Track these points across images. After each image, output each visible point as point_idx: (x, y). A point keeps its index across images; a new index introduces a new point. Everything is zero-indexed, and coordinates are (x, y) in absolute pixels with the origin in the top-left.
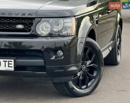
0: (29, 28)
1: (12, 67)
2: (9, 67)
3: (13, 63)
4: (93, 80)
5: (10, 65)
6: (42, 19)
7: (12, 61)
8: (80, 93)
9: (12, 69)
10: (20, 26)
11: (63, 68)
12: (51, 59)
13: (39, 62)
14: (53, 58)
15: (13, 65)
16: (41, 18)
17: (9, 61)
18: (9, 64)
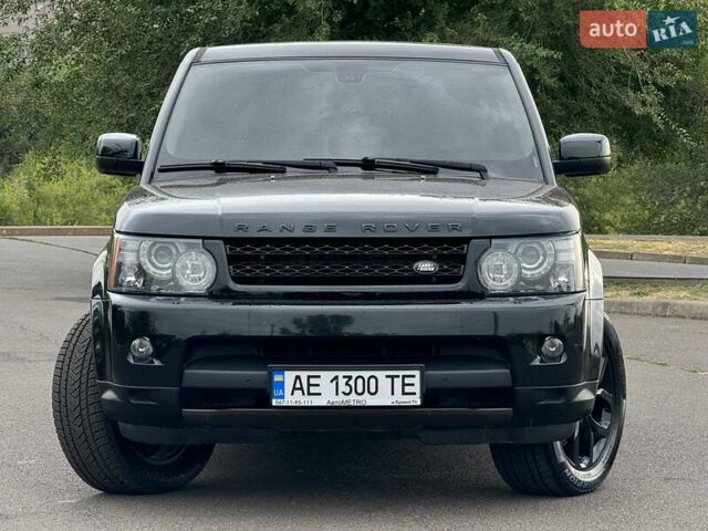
0: (456, 270)
1: (414, 394)
2: (404, 393)
3: (417, 381)
4: (603, 440)
5: (407, 389)
6: (494, 241)
7: (414, 376)
8: (580, 481)
9: (416, 400)
10: (426, 267)
11: (562, 393)
12: (533, 364)
13: (497, 374)
14: (537, 362)
15: (417, 389)
16: (491, 238)
17: (404, 377)
18: (404, 385)
